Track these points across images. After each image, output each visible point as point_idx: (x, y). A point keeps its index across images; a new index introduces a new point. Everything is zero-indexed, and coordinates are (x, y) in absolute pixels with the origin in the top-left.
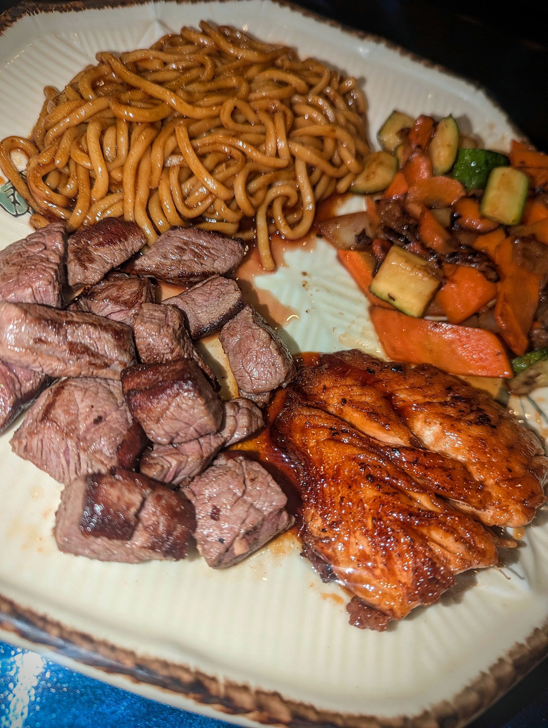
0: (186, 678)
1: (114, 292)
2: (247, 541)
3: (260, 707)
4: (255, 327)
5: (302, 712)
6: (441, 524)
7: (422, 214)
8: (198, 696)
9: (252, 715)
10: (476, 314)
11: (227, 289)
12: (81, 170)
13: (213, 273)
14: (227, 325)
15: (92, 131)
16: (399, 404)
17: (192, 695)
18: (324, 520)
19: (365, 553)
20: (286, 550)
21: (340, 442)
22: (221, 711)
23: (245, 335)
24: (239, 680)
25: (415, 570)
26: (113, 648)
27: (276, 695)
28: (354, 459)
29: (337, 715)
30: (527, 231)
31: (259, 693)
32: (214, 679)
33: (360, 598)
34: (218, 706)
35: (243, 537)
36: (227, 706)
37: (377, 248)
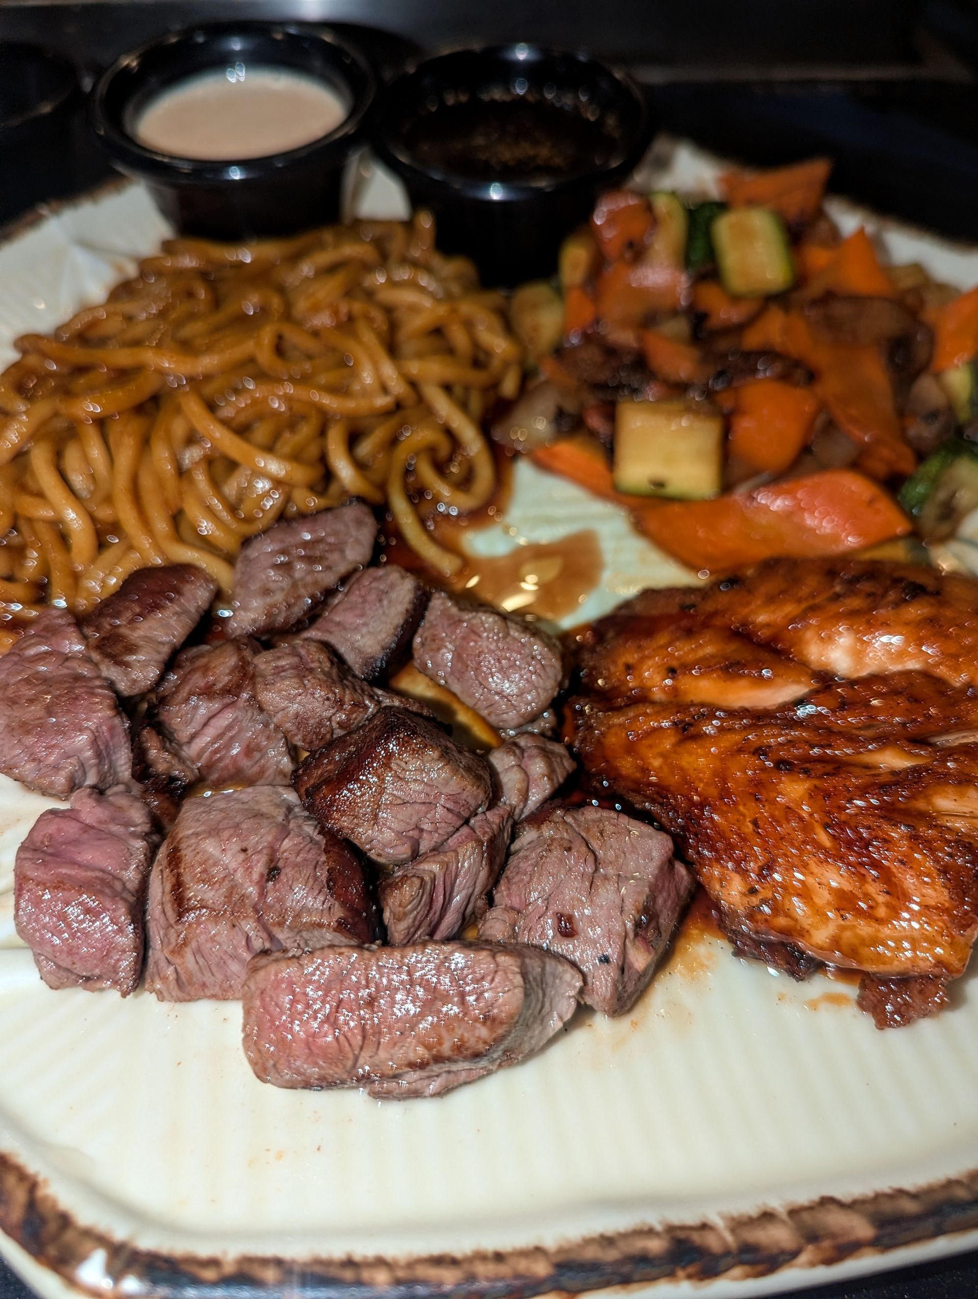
0: (655, 1246)
1: (198, 681)
2: (644, 939)
3: (812, 1237)
4: (467, 616)
5: (887, 1207)
6: (943, 779)
7: (640, 339)
8: (691, 1270)
9: (803, 1258)
10: (806, 450)
11: (389, 582)
12: (42, 529)
13: (355, 570)
14: (418, 640)
15: (40, 459)
16: (763, 634)
17: (681, 1273)
18: (744, 873)
19: (844, 891)
20: (705, 962)
21: (699, 737)
22: (747, 1276)
23: (459, 636)
24: (749, 1208)
25: (944, 871)
26: (499, 1257)
27: (827, 1202)
28: (740, 751)
29: (950, 1184)
30: (815, 289)
31: (794, 1212)
32: (704, 1227)
33: (874, 974)
34: (737, 1271)
35: (636, 935)
36: (752, 1263)
37: (595, 421)
